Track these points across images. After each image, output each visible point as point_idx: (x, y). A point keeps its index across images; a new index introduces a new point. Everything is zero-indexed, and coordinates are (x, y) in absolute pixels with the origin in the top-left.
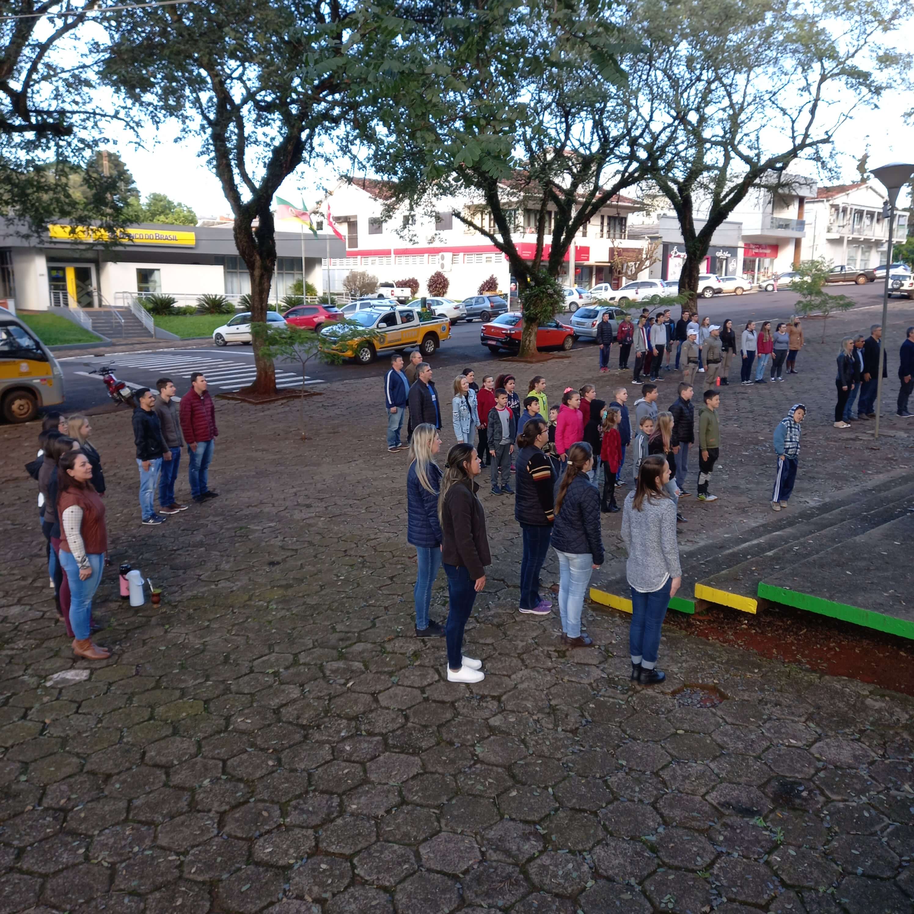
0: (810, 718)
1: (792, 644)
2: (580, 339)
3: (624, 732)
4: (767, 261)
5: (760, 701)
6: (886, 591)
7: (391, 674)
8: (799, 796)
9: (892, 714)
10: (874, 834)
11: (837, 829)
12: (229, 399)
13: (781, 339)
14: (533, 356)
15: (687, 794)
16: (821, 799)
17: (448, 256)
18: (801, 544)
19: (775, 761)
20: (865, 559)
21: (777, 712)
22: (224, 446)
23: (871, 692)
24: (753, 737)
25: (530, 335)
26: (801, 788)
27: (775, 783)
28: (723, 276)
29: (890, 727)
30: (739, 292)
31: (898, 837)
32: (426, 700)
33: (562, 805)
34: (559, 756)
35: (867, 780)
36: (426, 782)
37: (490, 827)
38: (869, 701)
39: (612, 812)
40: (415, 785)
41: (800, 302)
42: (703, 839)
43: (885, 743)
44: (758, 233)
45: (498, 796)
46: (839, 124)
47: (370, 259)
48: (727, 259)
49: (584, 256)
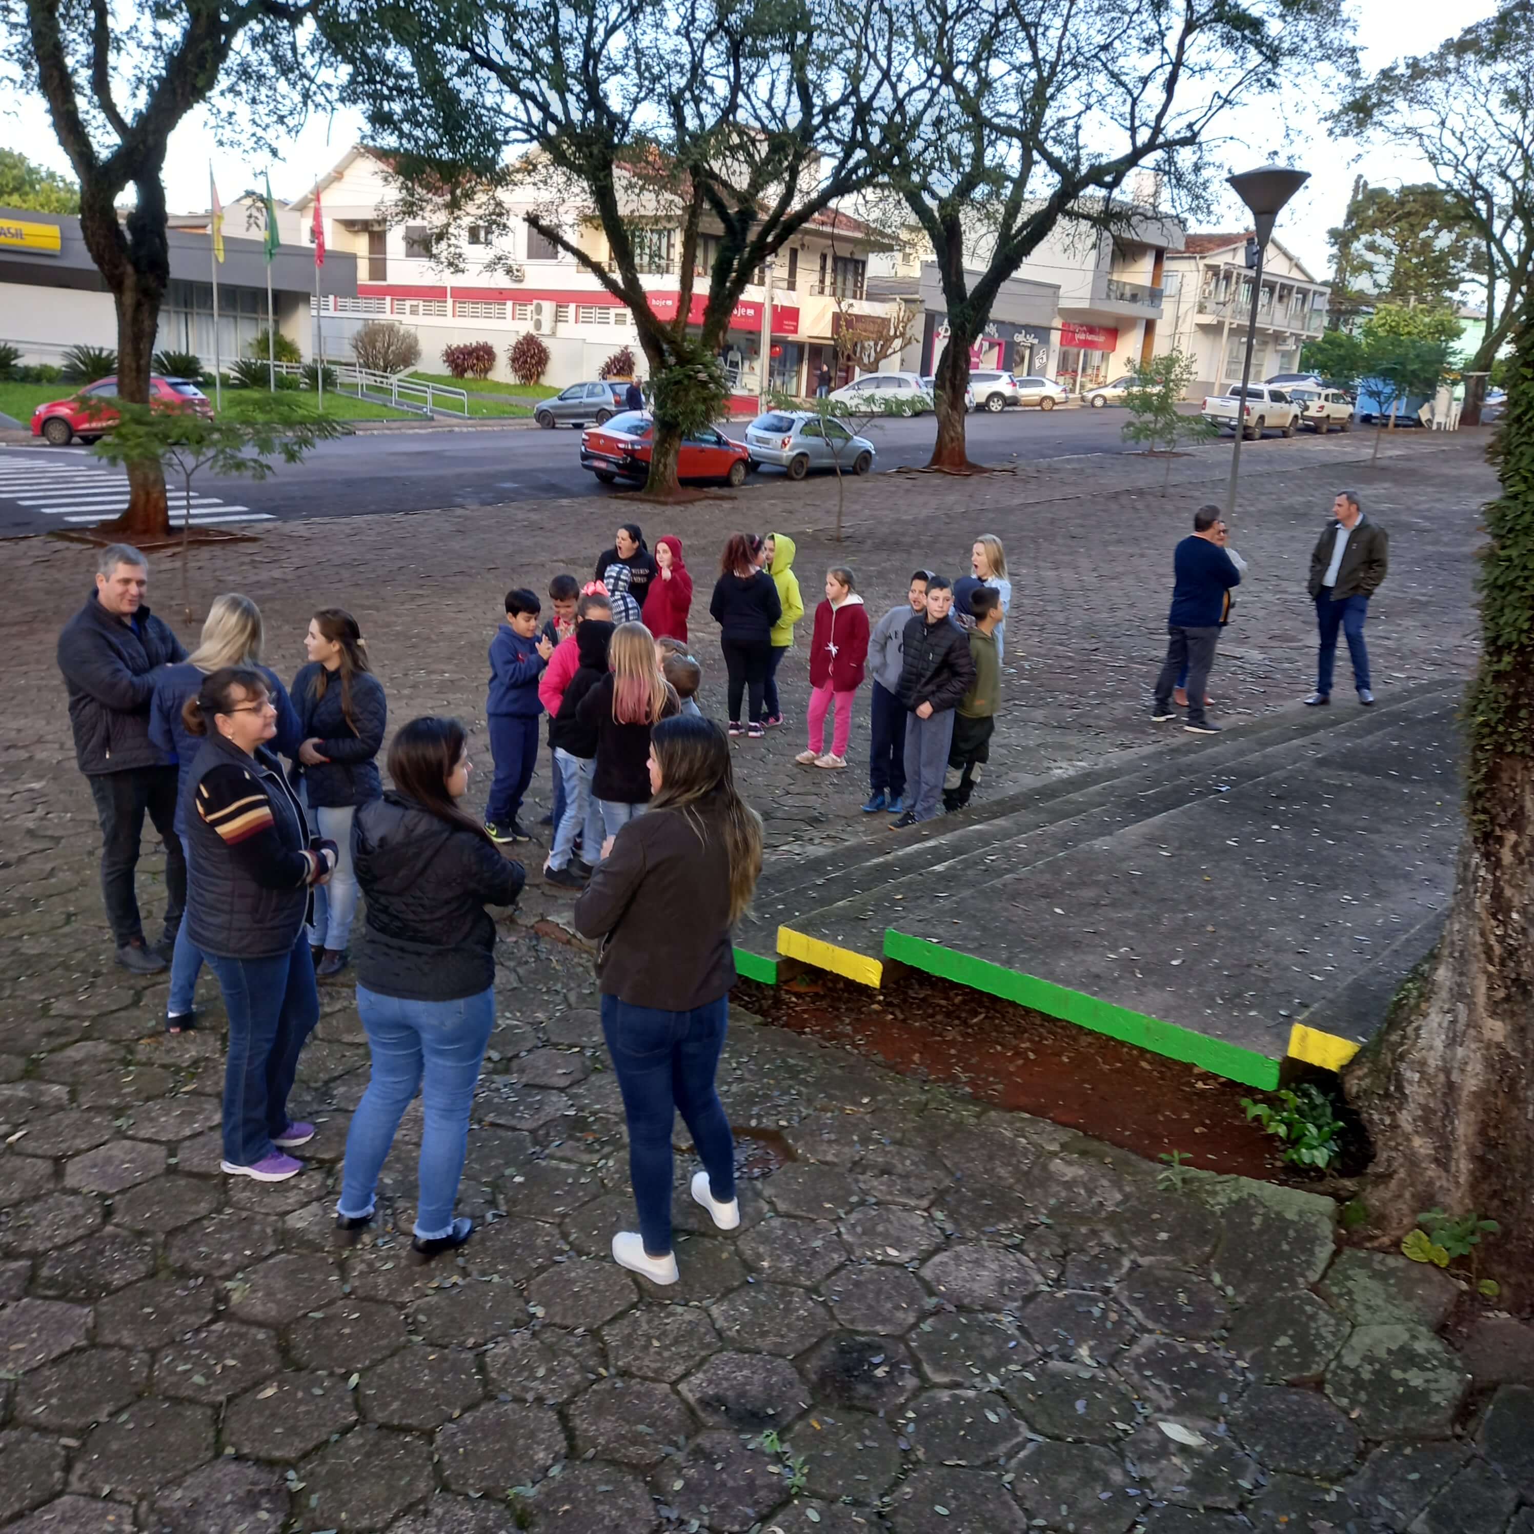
0: (939, 1200)
1: (952, 1043)
2: (762, 468)
3: (565, 1236)
4: (1096, 355)
5: (855, 1163)
6: (1114, 949)
7: (118, 1112)
8: (868, 1378)
9: (1091, 1192)
10: (989, 1464)
11: (921, 1454)
12: (72, 540)
14: (669, 492)
15: (645, 1378)
16: (910, 1382)
17: (548, 307)
18: (1004, 850)
19: (846, 1297)
20: (1096, 883)
21: (878, 1186)
22: (24, 628)
23: (1064, 1146)
24: (817, 1243)
25: (666, 454)
26: (876, 1360)
27: (829, 1349)
28: (1025, 376)
29: (1081, 1219)
30: (1047, 405)
31: (1035, 1473)
32: (172, 1170)
33: (363, 1419)
34: (406, 1298)
35: (1011, 1338)
36: (81, 1371)
37: (177, 1482)
38: (1057, 1165)
39: (466, 1431)
40: (53, 1379)
41: (1129, 424)
42: (638, 1488)
43: (1066, 1254)
44: (1085, 305)
45: (230, 1399)
46: (1210, 113)
47: (408, 303)
48: (1031, 348)
49: (788, 324)
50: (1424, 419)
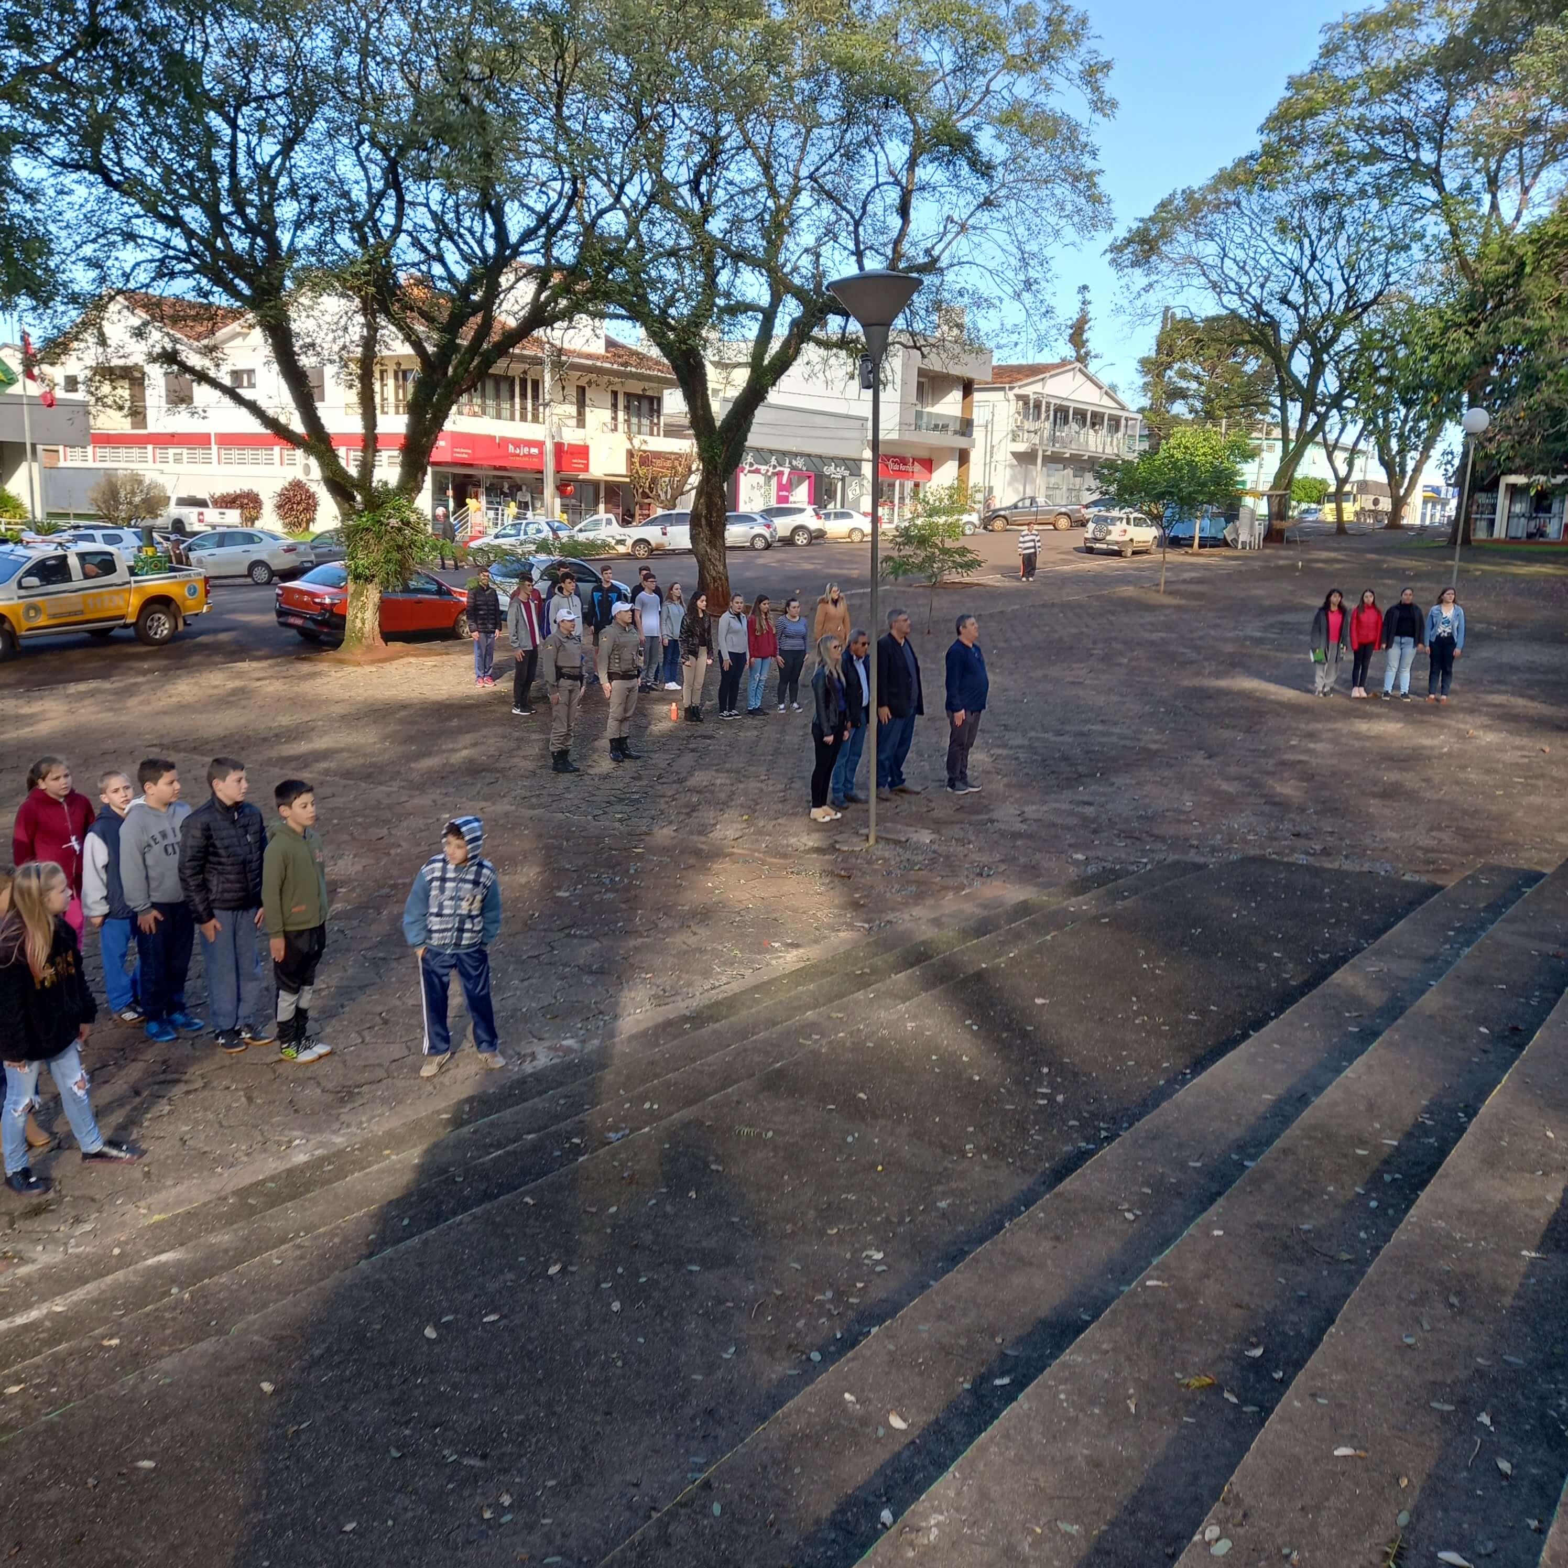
13: (791, 629)
25: (363, 608)
44: (894, 436)
47: (171, 451)
48: (843, 479)
49: (577, 462)
50: (1229, 539)
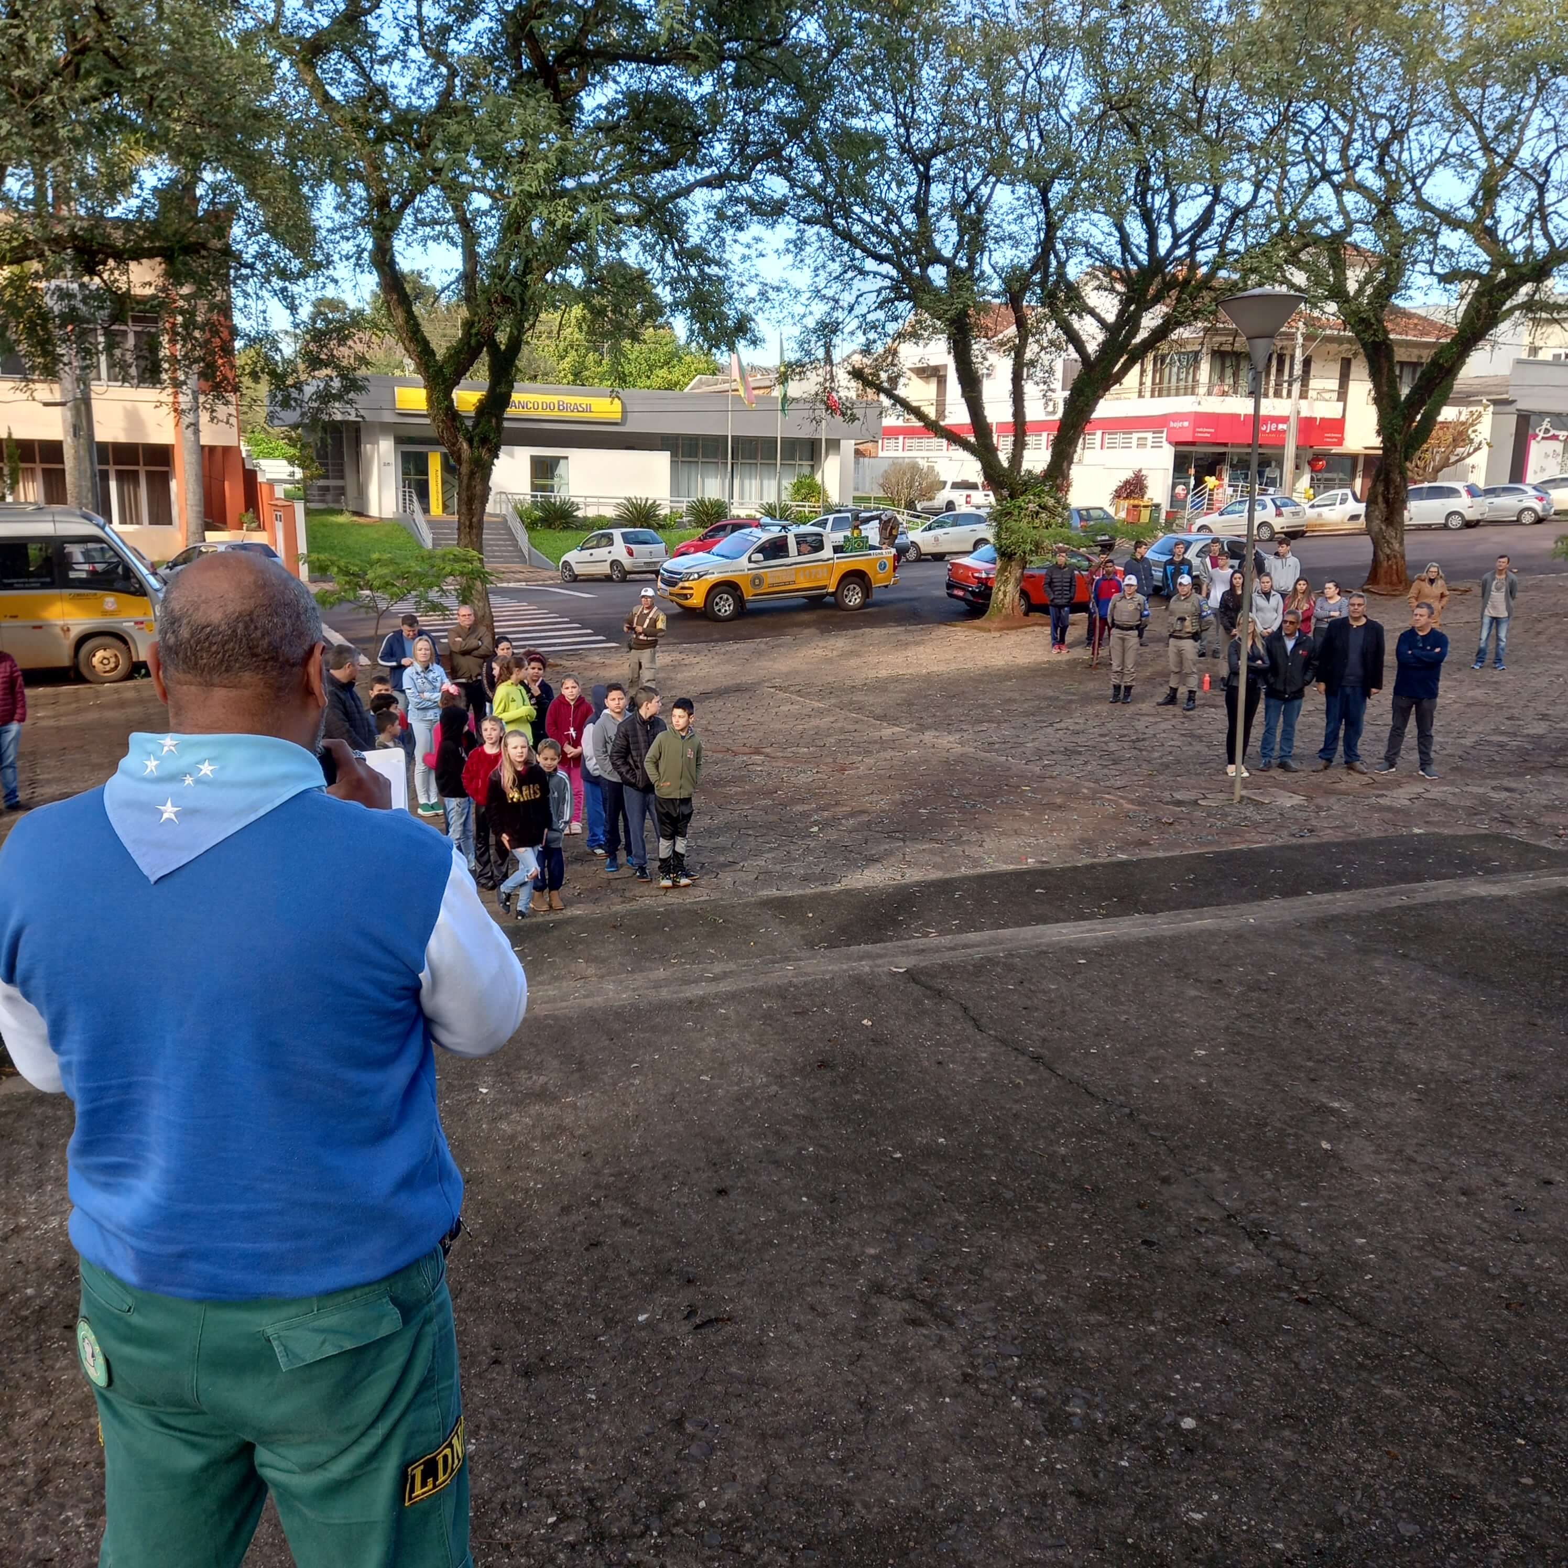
25: (1006, 581)
49: (1330, 436)
